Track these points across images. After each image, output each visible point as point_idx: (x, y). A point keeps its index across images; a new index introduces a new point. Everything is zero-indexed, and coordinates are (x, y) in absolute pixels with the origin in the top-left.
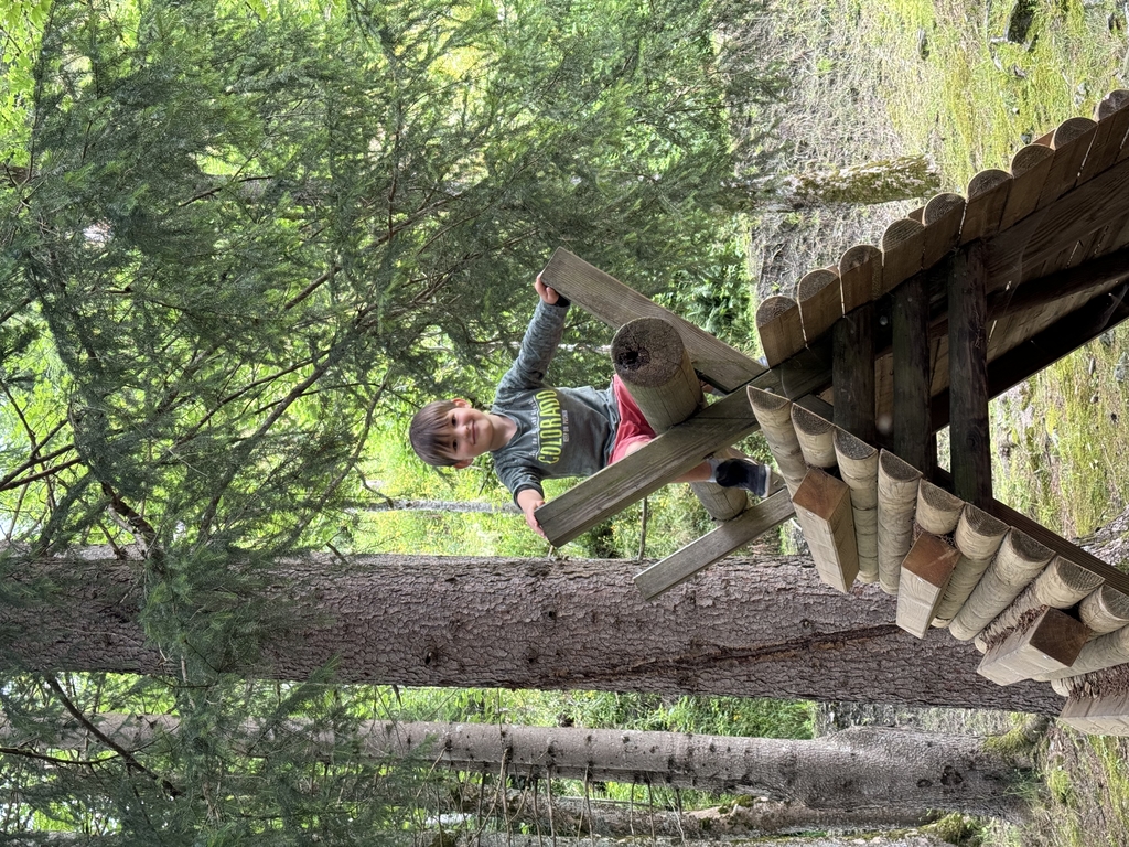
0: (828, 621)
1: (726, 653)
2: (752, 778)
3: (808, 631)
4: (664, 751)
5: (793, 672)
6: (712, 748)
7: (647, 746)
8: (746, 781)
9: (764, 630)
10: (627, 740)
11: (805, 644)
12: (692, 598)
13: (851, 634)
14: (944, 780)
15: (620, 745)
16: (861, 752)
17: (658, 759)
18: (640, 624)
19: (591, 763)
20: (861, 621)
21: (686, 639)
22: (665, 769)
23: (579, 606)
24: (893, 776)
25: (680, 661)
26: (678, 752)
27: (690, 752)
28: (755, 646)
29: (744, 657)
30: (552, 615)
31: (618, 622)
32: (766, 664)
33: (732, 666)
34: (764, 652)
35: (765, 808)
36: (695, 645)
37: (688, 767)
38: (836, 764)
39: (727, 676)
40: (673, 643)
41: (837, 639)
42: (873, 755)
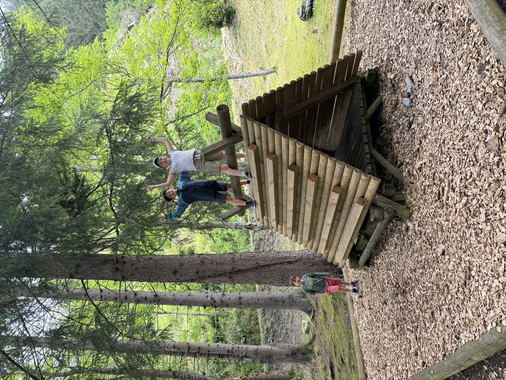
0: (262, 263)
1: (240, 270)
2: (248, 355)
3: (257, 265)
4: (227, 348)
5: (254, 275)
6: (238, 347)
7: (223, 347)
8: (246, 357)
9: (248, 265)
10: (218, 345)
11: (256, 268)
12: (233, 258)
13: (266, 266)
14: (292, 355)
15: (216, 346)
16: (273, 348)
17: (225, 350)
18: (222, 264)
19: (209, 351)
20: (269, 263)
21: (231, 267)
22: (226, 353)
23: (208, 260)
24: (280, 354)
25: (230, 272)
26: (230, 348)
27: (233, 348)
28: (246, 268)
29: (244, 271)
30: (203, 262)
31: (217, 263)
32: (248, 273)
33: (241, 273)
34: (248, 270)
35: (251, 376)
36: (233, 268)
37: (232, 352)
38: (267, 351)
39: (240, 277)
40: (228, 268)
41: (264, 266)
42: (276, 349)
